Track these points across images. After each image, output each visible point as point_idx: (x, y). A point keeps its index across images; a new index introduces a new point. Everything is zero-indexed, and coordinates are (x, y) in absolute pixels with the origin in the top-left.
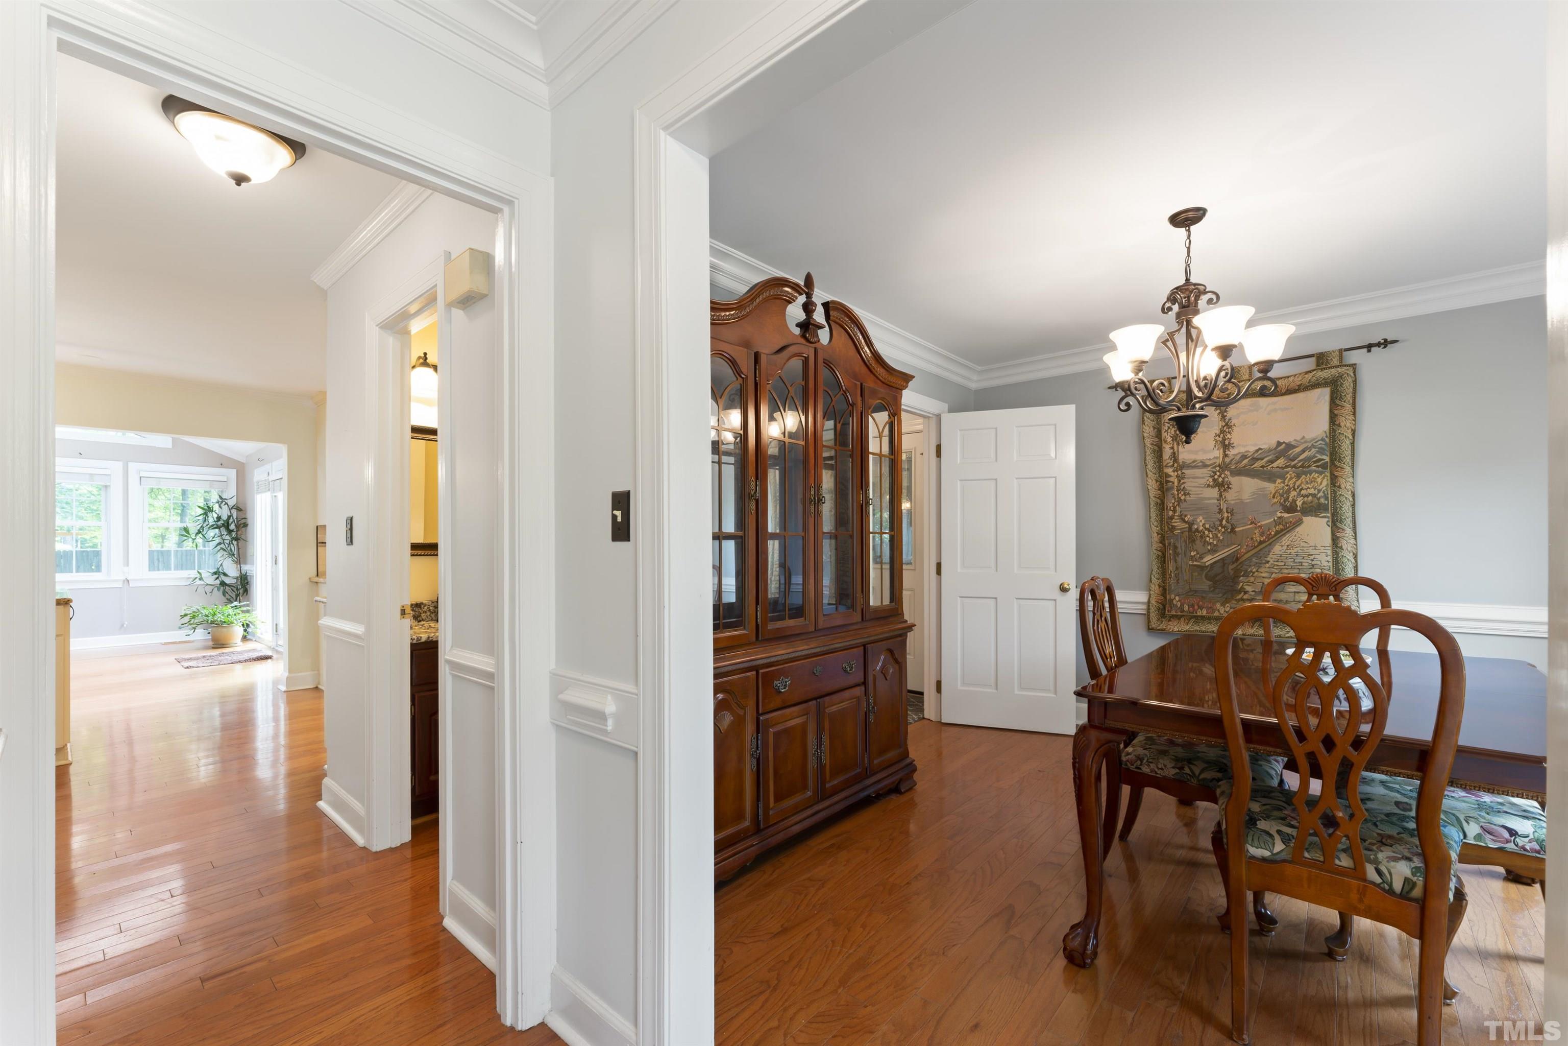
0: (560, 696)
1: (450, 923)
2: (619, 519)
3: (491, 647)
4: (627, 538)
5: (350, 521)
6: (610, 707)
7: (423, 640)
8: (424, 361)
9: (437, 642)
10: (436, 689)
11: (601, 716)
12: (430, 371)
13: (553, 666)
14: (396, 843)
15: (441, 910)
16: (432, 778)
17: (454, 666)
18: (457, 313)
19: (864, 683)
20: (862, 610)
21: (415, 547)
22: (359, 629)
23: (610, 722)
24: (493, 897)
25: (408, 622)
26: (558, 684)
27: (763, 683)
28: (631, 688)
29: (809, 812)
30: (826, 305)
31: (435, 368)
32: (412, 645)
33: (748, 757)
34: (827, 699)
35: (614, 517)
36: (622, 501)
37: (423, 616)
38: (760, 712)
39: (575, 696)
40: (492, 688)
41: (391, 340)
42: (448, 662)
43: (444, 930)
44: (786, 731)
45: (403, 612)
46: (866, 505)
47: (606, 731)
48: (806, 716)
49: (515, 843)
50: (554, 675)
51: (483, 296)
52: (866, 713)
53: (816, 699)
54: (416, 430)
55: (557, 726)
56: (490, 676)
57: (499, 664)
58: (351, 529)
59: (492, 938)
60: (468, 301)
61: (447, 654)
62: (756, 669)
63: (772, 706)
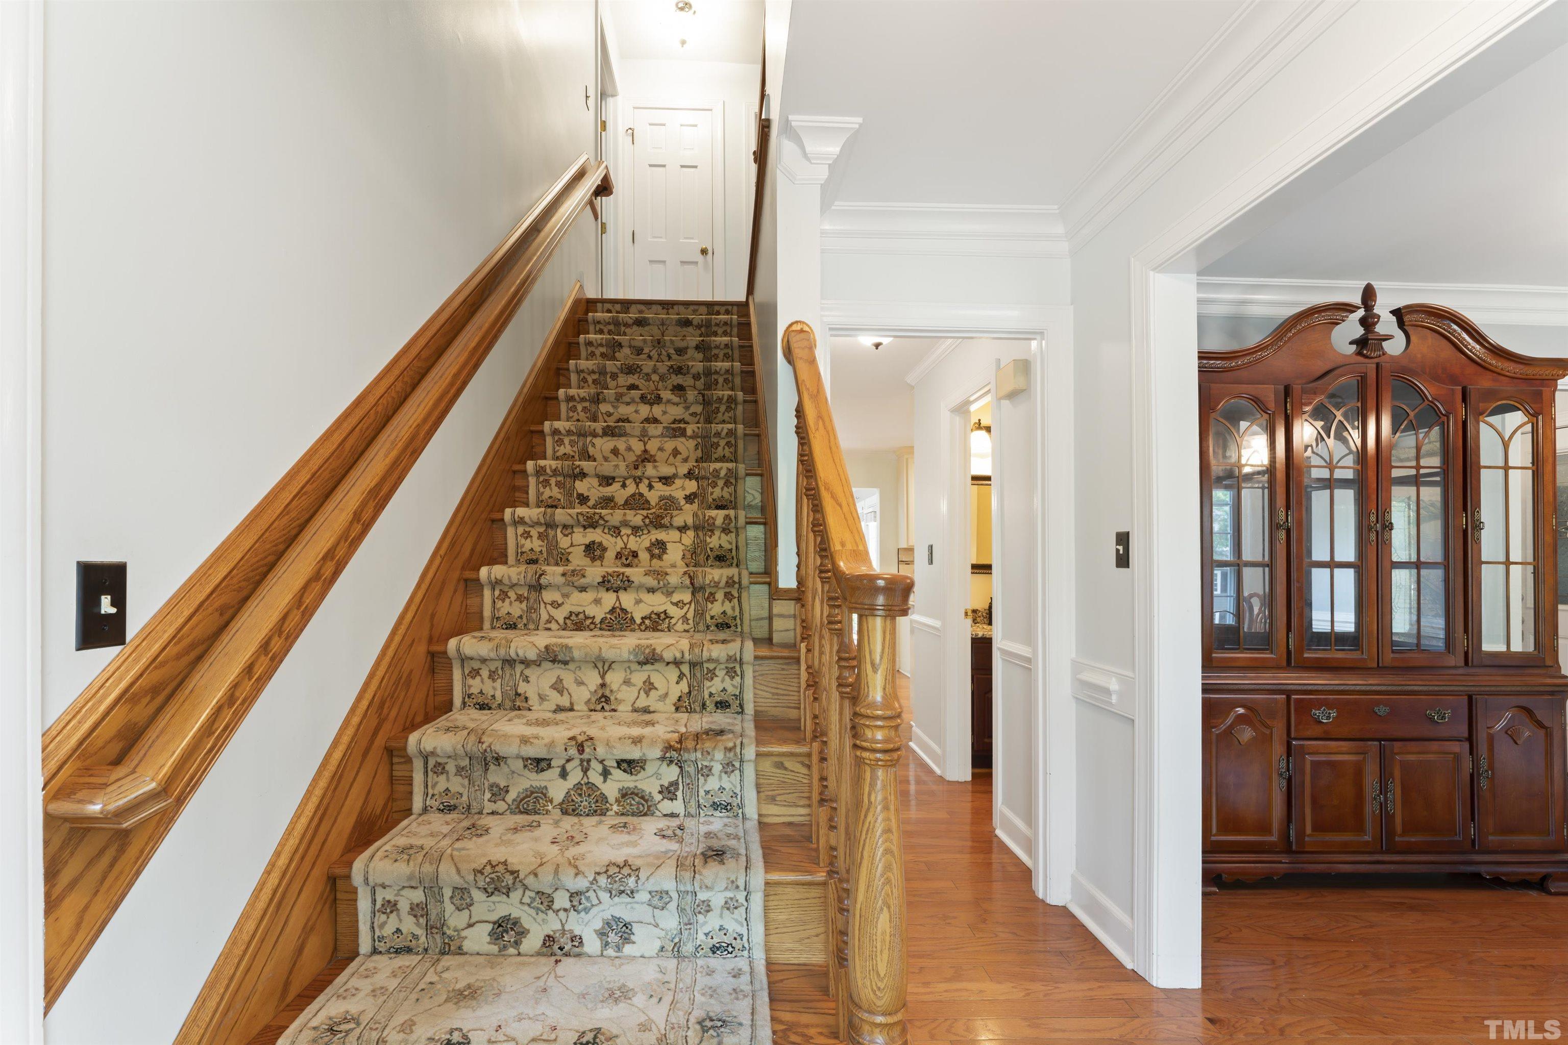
0: (1079, 676)
1: (999, 832)
2: (1121, 552)
3: (1029, 638)
4: (1127, 565)
5: (931, 547)
6: (1114, 685)
7: (980, 636)
8: (979, 426)
9: (991, 639)
10: (991, 674)
11: (1107, 692)
12: (983, 433)
13: (1073, 655)
14: (962, 779)
15: (994, 825)
16: (986, 740)
17: (1004, 652)
18: (1005, 403)
19: (1470, 739)
20: (1466, 654)
21: (974, 567)
22: (937, 623)
23: (1114, 699)
24: (1030, 817)
25: (969, 621)
26: (1077, 667)
27: (1296, 710)
28: (1130, 674)
29: (1367, 858)
30: (1397, 313)
31: (988, 429)
32: (972, 639)
33: (1275, 776)
34: (1397, 745)
35: (1118, 550)
36: (1123, 539)
37: (978, 620)
38: (1293, 736)
39: (1089, 677)
40: (1030, 669)
41: (958, 419)
42: (999, 649)
43: (996, 836)
44: (1332, 764)
45: (966, 614)
46: (1473, 529)
47: (1111, 703)
48: (1363, 756)
49: (1045, 773)
50: (1074, 662)
51: (1023, 391)
52: (1472, 775)
53: (1379, 740)
54: (975, 478)
55: (1077, 698)
56: (1029, 660)
57: (1035, 651)
58: (932, 553)
59: (1030, 846)
60: (1012, 395)
61: (999, 644)
62: (1288, 693)
63: (1309, 733)
